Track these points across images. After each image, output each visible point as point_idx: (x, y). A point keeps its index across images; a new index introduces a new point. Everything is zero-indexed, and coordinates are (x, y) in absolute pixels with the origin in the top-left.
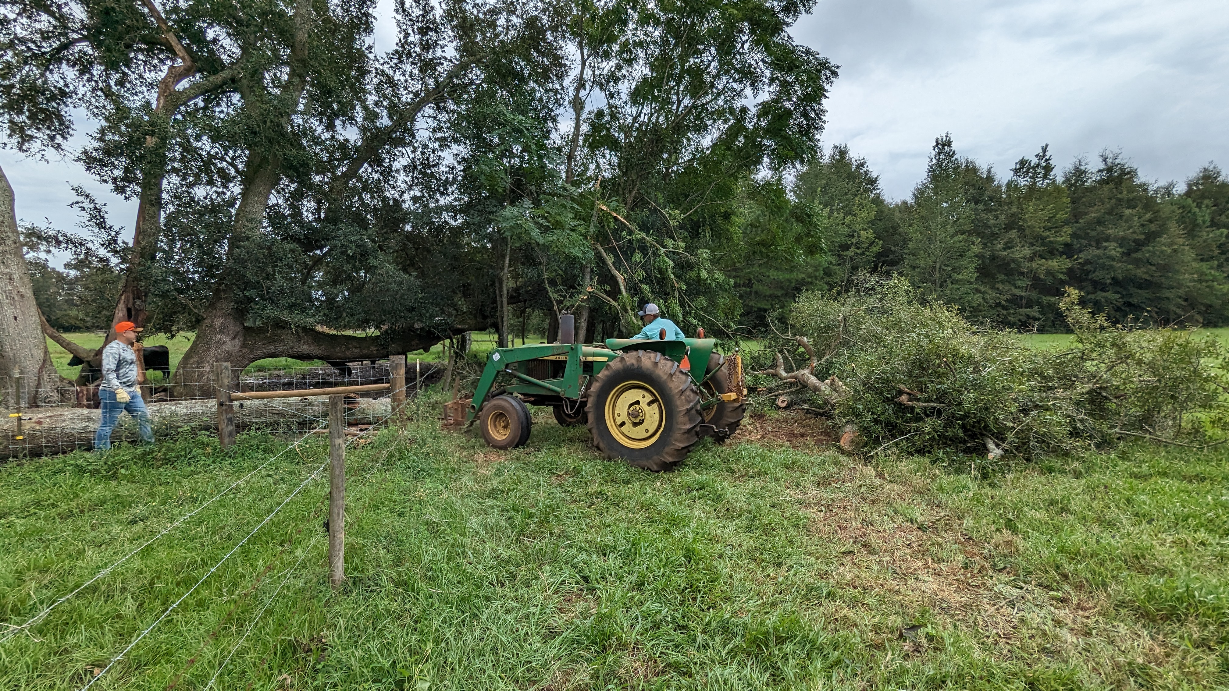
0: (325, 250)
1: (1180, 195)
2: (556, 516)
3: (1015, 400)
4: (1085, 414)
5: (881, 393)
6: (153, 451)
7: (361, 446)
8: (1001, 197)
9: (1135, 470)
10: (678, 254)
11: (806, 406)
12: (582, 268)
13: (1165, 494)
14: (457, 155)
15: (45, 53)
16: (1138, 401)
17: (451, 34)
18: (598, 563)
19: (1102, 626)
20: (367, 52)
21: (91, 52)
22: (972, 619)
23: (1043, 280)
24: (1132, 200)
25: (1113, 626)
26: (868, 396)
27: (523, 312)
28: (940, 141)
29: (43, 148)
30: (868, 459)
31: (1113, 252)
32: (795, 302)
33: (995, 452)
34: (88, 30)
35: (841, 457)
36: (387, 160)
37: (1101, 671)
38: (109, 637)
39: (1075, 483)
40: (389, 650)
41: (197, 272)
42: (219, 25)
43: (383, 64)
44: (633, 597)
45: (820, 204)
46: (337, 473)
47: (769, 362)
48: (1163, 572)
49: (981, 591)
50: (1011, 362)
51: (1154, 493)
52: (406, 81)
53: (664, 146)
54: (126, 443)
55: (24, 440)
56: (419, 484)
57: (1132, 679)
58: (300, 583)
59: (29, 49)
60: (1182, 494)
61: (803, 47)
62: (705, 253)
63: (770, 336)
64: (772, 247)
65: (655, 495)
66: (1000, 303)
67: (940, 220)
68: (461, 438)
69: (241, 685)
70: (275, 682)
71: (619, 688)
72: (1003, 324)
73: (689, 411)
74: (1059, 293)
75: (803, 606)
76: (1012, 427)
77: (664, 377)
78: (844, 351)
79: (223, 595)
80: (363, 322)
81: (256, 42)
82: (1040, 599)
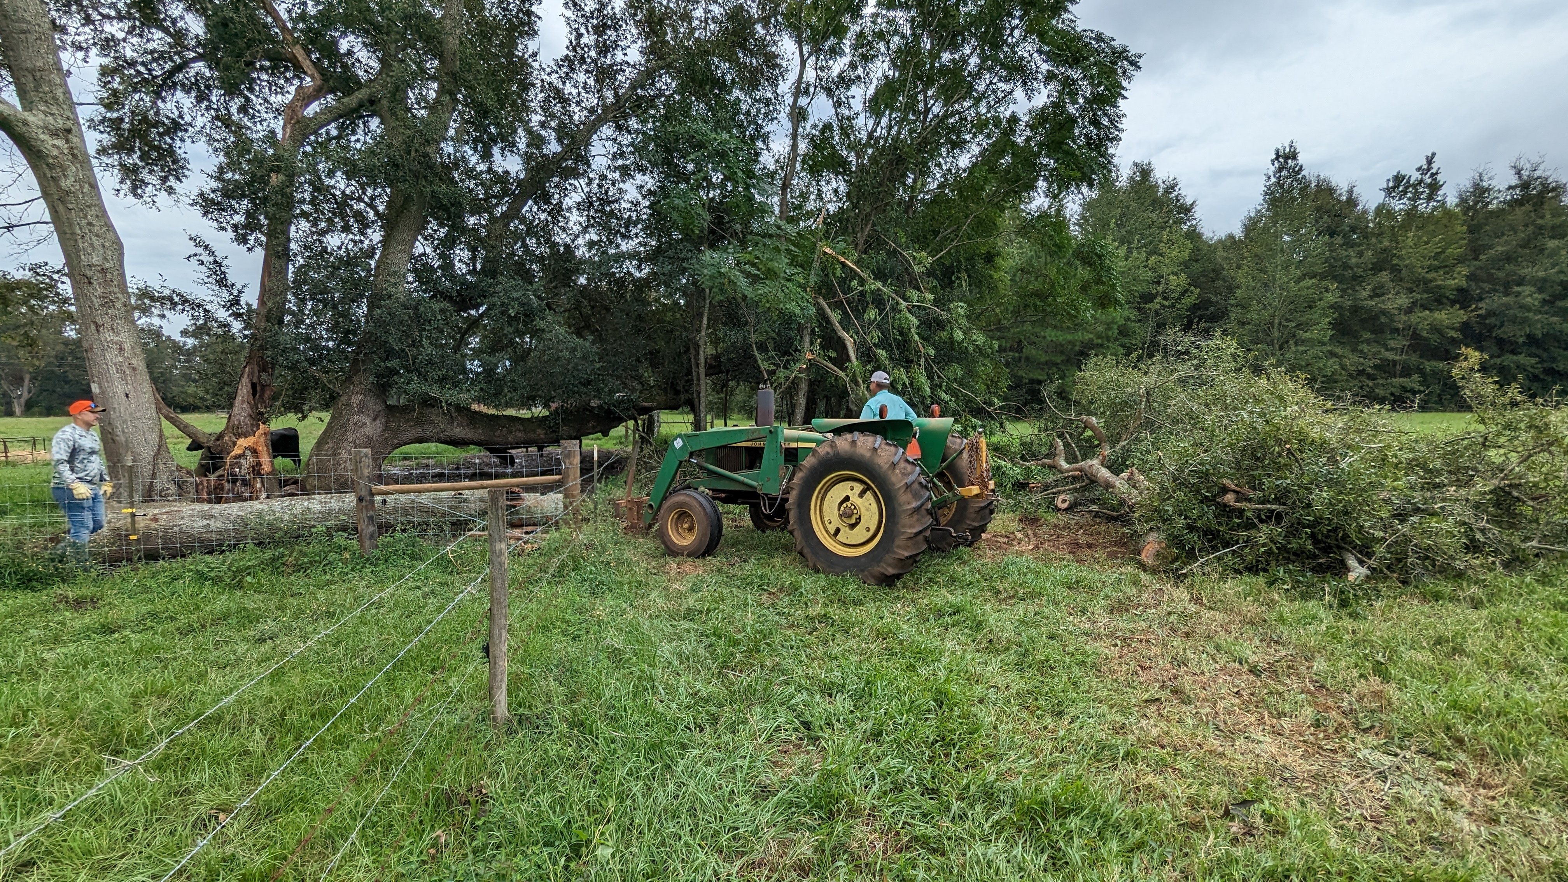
0: (482, 309)
2: (768, 644)
3: (1386, 501)
4: (1488, 521)
5: (1198, 491)
6: (283, 555)
7: (526, 552)
8: (1367, 227)
9: (1561, 598)
10: (925, 309)
11: (1094, 508)
12: (801, 329)
14: (642, 187)
15: (157, 77)
17: (634, 31)
18: (821, 706)
19: (1514, 810)
20: (530, 60)
21: (208, 74)
22: (1326, 794)
23: (1426, 339)
24: (1560, 226)
25: (1530, 812)
26: (1180, 495)
27: (725, 385)
28: (1281, 154)
29: (155, 192)
30: (1179, 578)
31: (1529, 299)
32: (1081, 370)
33: (1357, 572)
34: (204, 46)
35: (1143, 576)
36: (557, 196)
37: (1514, 873)
38: (235, 777)
39: (1473, 615)
40: (562, 806)
41: (331, 338)
42: (353, 33)
43: (549, 74)
44: (867, 750)
45: (1114, 240)
46: (498, 585)
47: (1044, 450)
49: (1339, 757)
50: (1381, 450)
52: (579, 94)
53: (908, 168)
54: (252, 546)
55: (138, 540)
56: (598, 600)
58: (455, 719)
59: (139, 73)
61: (1092, 31)
62: (960, 308)
63: (1046, 416)
64: (1050, 299)
65: (894, 620)
66: (1364, 370)
67: (1280, 259)
68: (649, 544)
69: (386, 841)
70: (427, 838)
71: (851, 866)
72: (1369, 398)
73: (917, 510)
74: (1450, 357)
75: (1093, 769)
76: (1383, 538)
77: (885, 467)
78: (1147, 436)
79: (365, 732)
80: (528, 399)
81: (397, 53)
82: (1422, 770)
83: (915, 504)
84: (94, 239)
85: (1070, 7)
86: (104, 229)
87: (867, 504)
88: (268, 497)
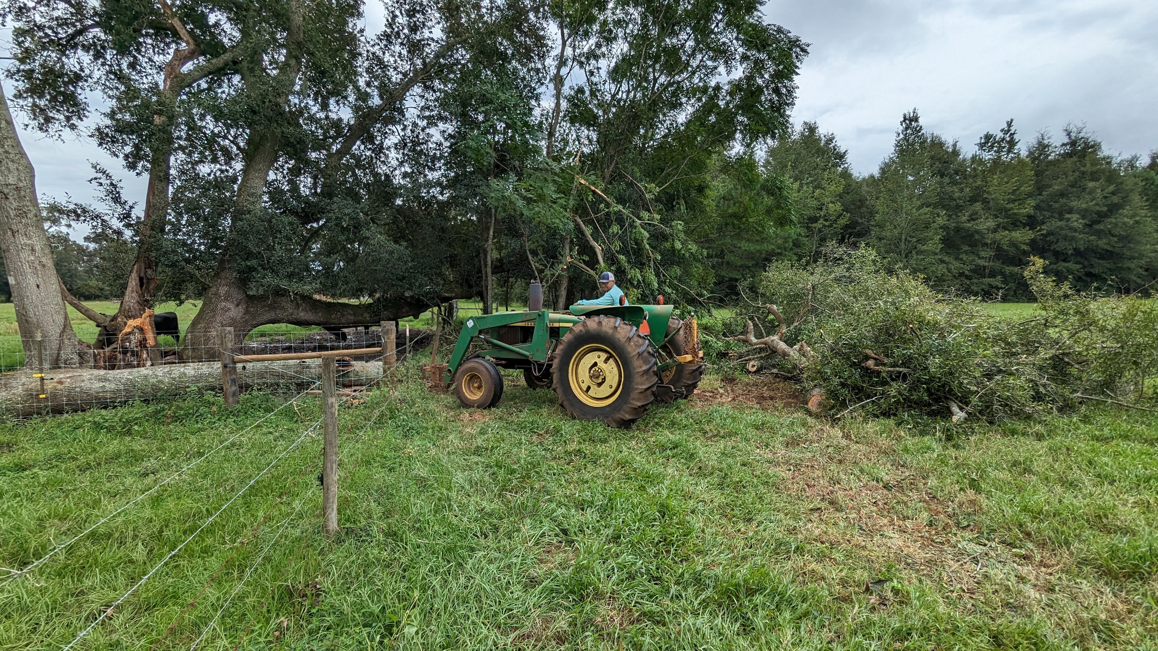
0: (321, 223)
1: (1143, 168)
2: (537, 472)
3: (979, 365)
4: (1048, 379)
5: (849, 358)
6: (163, 409)
7: (354, 405)
8: (966, 171)
9: (1097, 433)
10: (654, 225)
11: (775, 371)
12: (563, 239)
13: (1127, 456)
14: (444, 131)
15: (61, 39)
16: (1100, 366)
17: (438, 15)
18: (576, 517)
19: (1065, 582)
20: (358, 35)
21: (103, 38)
22: (937, 574)
23: (1006, 251)
24: (1096, 173)
25: (1076, 583)
26: (836, 361)
27: (507, 281)
28: (907, 117)
29: (60, 128)
30: (835, 421)
31: (1075, 223)
32: (766, 271)
33: (958, 415)
34: (100, 16)
35: (809, 419)
36: (379, 138)
37: (1064, 626)
38: (122, 581)
39: (1038, 445)
40: (379, 596)
41: (203, 244)
42: (219, 10)
43: (373, 46)
44: (609, 549)
45: (790, 178)
46: (330, 430)
47: (740, 329)
48: (1125, 531)
49: (945, 547)
50: (975, 329)
51: (1117, 454)
52: (395, 62)
53: (641, 122)
54: (138, 402)
55: (46, 398)
56: (409, 441)
57: (1095, 635)
58: (297, 532)
59: (47, 35)
60: (1143, 457)
61: (774, 25)
62: (679, 225)
63: (741, 304)
64: (744, 219)
65: (630, 453)
66: (963, 272)
67: (906, 192)
68: (449, 399)
69: (241, 626)
70: (273, 625)
71: (596, 635)
72: (967, 292)
73: (646, 372)
74: (1021, 262)
75: (773, 560)
76: (976, 391)
77: (623, 340)
78: (812, 318)
79: (226, 543)
80: (357, 291)
81: (255, 26)
82: (1003, 556)
83: (645, 368)
84: (10, 164)
85: (759, 7)
86: (18, 156)
87: (610, 368)
88: (152, 365)
